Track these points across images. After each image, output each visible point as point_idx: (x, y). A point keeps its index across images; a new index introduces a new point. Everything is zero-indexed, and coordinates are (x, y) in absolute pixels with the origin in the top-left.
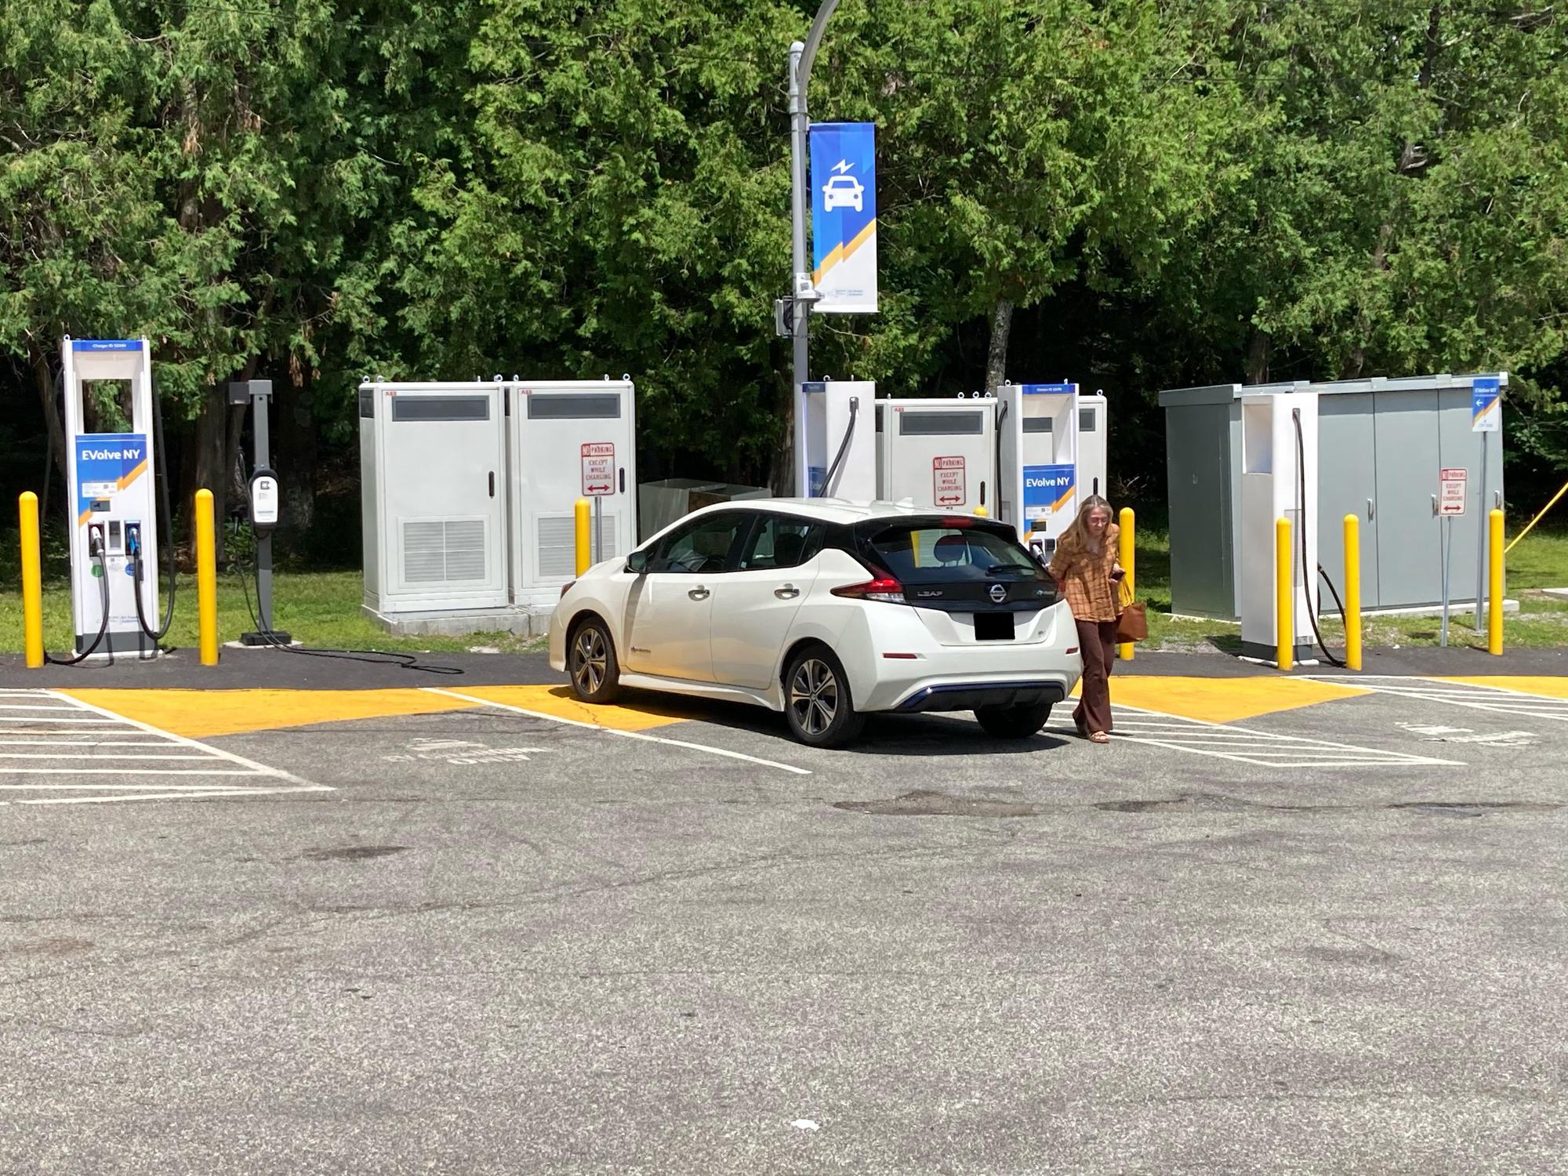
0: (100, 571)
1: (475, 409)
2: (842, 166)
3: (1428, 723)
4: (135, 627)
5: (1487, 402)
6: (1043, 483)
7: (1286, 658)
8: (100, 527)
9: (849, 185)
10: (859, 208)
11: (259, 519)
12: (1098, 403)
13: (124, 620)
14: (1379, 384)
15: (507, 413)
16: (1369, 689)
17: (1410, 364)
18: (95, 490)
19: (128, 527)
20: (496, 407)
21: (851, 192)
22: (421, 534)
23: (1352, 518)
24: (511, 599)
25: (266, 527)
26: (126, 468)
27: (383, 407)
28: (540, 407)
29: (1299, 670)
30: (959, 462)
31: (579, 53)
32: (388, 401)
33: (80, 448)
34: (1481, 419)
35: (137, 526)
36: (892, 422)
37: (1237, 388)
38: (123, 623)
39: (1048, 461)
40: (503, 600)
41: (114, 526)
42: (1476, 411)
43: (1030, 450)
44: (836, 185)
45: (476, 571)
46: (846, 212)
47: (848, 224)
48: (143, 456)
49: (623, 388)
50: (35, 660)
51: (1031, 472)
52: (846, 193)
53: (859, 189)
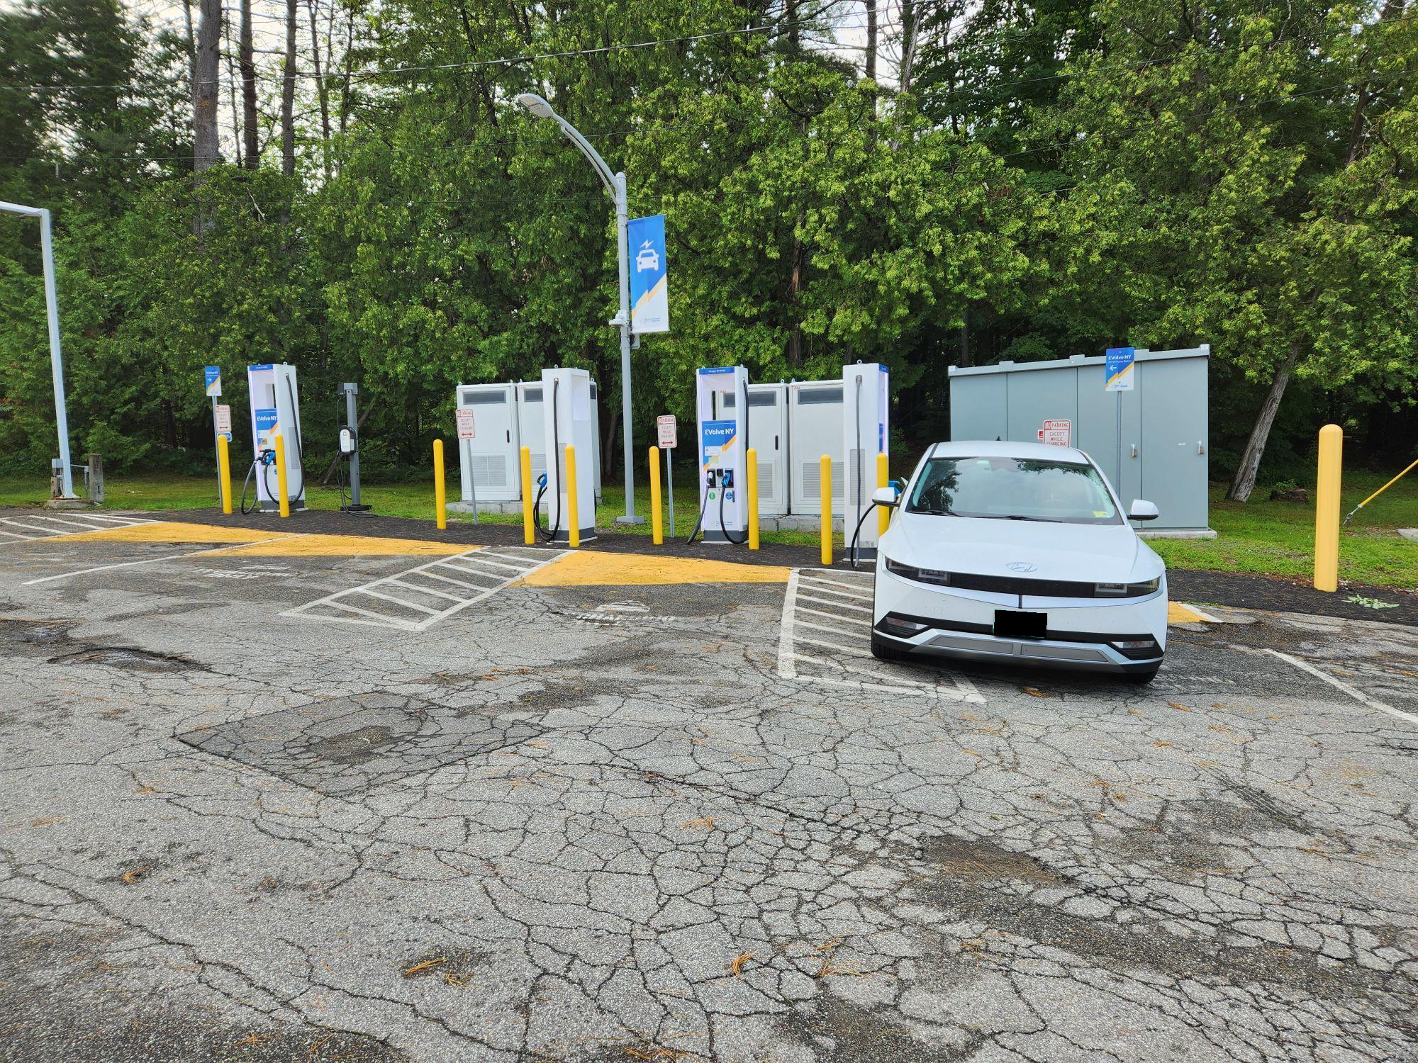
2: (647, 244)
6: (715, 432)
9: (650, 255)
10: (656, 268)
15: (516, 399)
18: (262, 434)
21: (650, 259)
22: (479, 461)
26: (272, 425)
27: (459, 397)
34: (1114, 382)
44: (644, 256)
45: (502, 482)
46: (650, 271)
47: (650, 279)
52: (650, 261)
53: (656, 256)
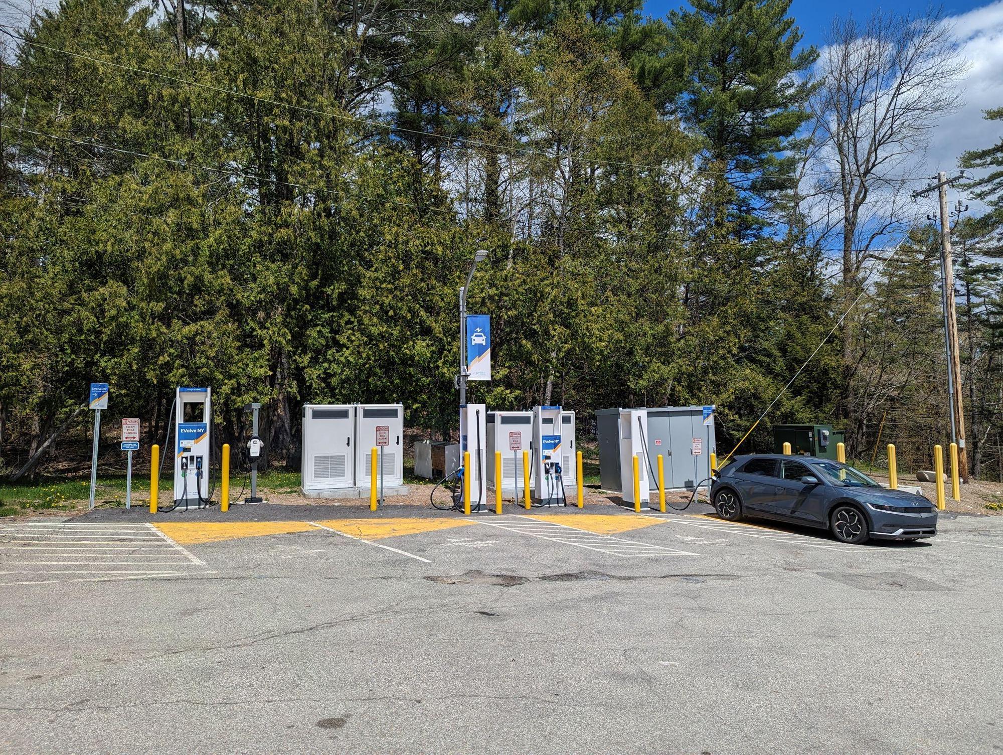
0: (184, 475)
1: (344, 414)
2: (478, 330)
3: (687, 536)
4: (197, 497)
5: (708, 415)
6: (549, 442)
7: (638, 508)
8: (186, 458)
9: (481, 336)
10: (484, 344)
11: (252, 455)
12: (572, 414)
13: (194, 494)
14: (671, 408)
15: (356, 416)
16: (668, 520)
17: (682, 401)
18: (185, 444)
19: (197, 458)
20: (351, 414)
22: (321, 460)
23: (660, 456)
24: (355, 484)
25: (256, 458)
26: (198, 436)
27: (308, 413)
28: (368, 414)
29: (642, 512)
30: (519, 434)
31: (390, 291)
32: (311, 411)
33: (180, 428)
34: (706, 421)
35: (201, 458)
36: (498, 420)
37: (621, 409)
38: (192, 495)
39: (551, 434)
40: (352, 485)
41: (192, 458)
42: (705, 418)
43: (545, 430)
44: (476, 336)
45: (342, 474)
46: (480, 345)
47: (480, 350)
48: (205, 431)
49: (399, 407)
50: (153, 509)
51: (545, 438)
52: (479, 339)
53: (484, 338)
